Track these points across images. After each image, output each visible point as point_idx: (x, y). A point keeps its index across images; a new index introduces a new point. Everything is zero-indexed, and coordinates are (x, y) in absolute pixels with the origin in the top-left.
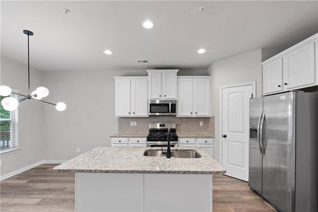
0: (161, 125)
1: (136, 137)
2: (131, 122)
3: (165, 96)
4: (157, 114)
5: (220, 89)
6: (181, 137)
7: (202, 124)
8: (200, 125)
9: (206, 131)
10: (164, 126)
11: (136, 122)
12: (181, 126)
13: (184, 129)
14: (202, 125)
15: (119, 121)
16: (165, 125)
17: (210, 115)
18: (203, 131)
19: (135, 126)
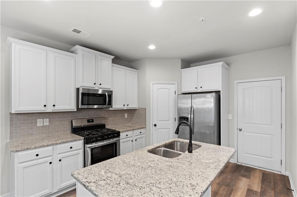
0: (89, 121)
1: (67, 142)
2: (38, 120)
3: (100, 84)
4: (96, 107)
5: (151, 84)
6: (122, 132)
7: (127, 115)
8: (125, 117)
9: (130, 122)
10: (93, 121)
11: (48, 119)
12: (108, 120)
13: (111, 123)
14: (127, 117)
15: (11, 120)
16: (93, 119)
17: (138, 107)
18: (127, 122)
19: (46, 126)
